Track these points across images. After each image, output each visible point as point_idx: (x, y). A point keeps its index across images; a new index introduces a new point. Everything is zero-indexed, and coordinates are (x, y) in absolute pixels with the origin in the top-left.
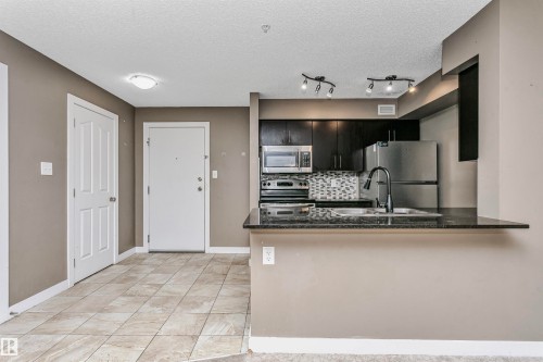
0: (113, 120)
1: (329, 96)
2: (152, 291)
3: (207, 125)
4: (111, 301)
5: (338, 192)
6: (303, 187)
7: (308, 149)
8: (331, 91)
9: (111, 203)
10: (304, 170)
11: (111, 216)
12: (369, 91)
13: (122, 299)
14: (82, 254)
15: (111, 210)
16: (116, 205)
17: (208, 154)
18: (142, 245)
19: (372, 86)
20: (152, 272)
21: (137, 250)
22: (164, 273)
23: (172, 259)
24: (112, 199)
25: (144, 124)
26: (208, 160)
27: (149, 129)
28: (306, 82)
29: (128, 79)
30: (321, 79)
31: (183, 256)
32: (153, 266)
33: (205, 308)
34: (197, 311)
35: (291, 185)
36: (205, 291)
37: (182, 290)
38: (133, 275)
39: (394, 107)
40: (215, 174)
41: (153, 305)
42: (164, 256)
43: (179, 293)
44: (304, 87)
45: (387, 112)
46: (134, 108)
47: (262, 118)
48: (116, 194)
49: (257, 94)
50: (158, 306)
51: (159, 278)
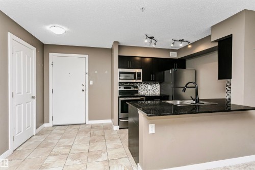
0: (33, 51)
1: (154, 46)
2: (67, 150)
3: (87, 56)
4: (44, 160)
5: (151, 91)
6: (136, 89)
7: (140, 71)
8: (155, 44)
9: (32, 100)
10: (138, 81)
11: (32, 107)
12: (172, 45)
13: (51, 158)
14: (17, 132)
15: (32, 104)
16: (34, 100)
17: (87, 71)
18: (48, 122)
19: (174, 43)
20: (61, 138)
21: (46, 125)
22: (68, 138)
23: (69, 129)
24: (32, 98)
25: (50, 54)
26: (87, 75)
27: (53, 57)
28: (147, 39)
29: (49, 28)
30: (152, 38)
31: (75, 127)
32: (60, 134)
33: (104, 157)
34: (101, 159)
35: (130, 88)
36: (99, 147)
37: (85, 147)
38: (50, 141)
39: (176, 53)
40: (91, 83)
41: (73, 159)
42: (63, 127)
43: (84, 150)
44: (146, 41)
45: (173, 55)
46: (43, 44)
47: (121, 55)
48: (34, 95)
49: (118, 42)
50: (76, 159)
51: (66, 142)
